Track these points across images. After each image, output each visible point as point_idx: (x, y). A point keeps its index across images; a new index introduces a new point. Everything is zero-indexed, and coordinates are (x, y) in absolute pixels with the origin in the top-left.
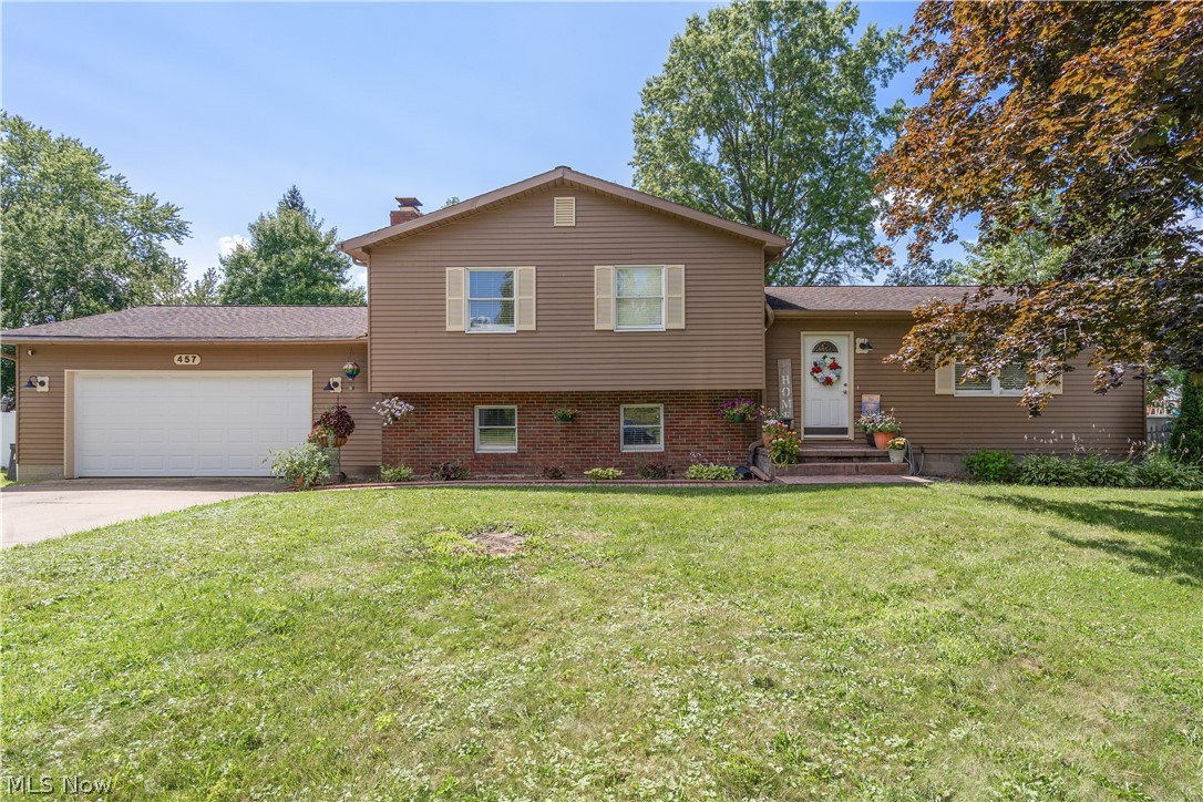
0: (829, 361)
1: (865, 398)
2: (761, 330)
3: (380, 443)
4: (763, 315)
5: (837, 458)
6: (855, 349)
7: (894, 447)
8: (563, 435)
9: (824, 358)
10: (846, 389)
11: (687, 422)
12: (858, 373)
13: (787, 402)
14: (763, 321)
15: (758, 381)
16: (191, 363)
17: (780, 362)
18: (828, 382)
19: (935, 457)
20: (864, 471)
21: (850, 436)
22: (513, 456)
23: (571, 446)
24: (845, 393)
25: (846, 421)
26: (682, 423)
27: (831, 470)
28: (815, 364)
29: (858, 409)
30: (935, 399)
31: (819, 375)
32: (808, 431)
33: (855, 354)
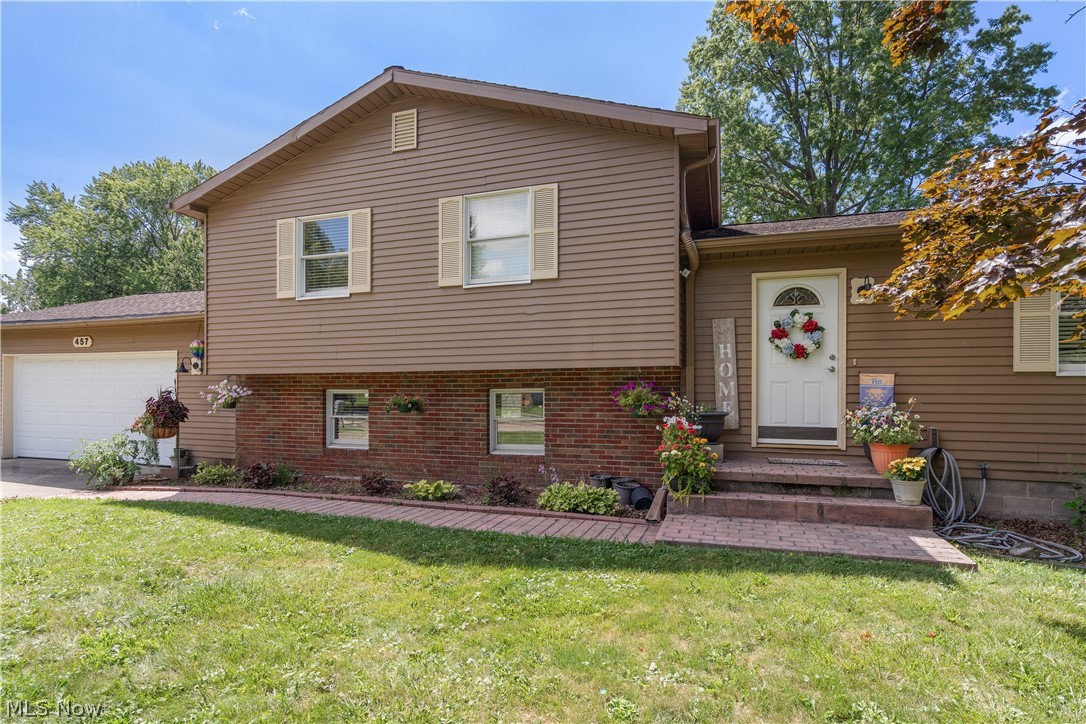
0: (800, 319)
1: (865, 379)
2: (672, 273)
3: (234, 432)
4: (675, 250)
5: (789, 487)
6: (849, 297)
7: (901, 475)
8: (419, 429)
9: (793, 314)
10: (834, 364)
11: (576, 415)
12: (853, 336)
13: (727, 385)
14: (675, 258)
15: (667, 355)
16: (84, 345)
17: (715, 323)
18: (800, 352)
19: (1015, 486)
20: (834, 515)
21: (840, 443)
22: (364, 453)
23: (429, 443)
24: (832, 370)
25: (831, 415)
26: (570, 415)
27: (768, 510)
28: (777, 324)
29: (852, 398)
30: (1012, 380)
31: (783, 343)
32: (764, 432)
33: (849, 305)
